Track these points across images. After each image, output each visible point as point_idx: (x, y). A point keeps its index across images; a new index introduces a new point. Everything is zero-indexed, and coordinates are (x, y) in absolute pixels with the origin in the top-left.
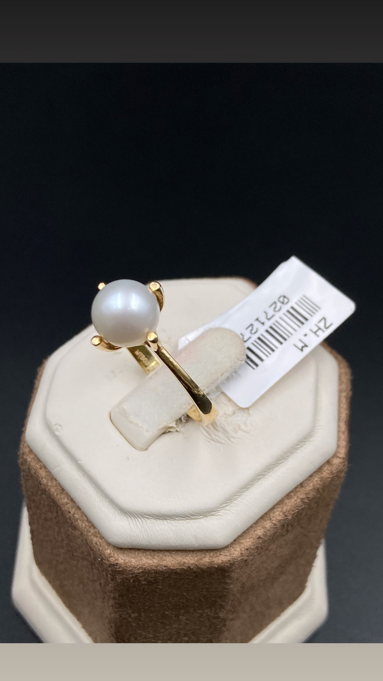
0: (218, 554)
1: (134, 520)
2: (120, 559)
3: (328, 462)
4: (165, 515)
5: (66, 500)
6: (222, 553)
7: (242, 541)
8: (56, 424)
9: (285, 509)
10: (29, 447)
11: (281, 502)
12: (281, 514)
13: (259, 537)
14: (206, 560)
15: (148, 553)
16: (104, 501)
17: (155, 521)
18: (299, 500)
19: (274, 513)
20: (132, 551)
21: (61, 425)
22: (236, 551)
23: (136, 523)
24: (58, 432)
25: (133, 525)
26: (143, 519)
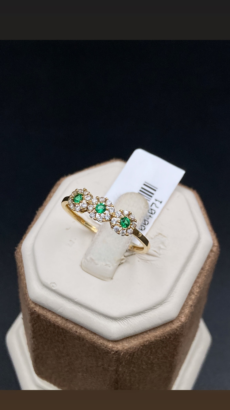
0: (174, 323)
1: (122, 322)
2: (119, 347)
3: (211, 251)
4: (140, 312)
5: (71, 326)
6: (175, 322)
7: (183, 311)
8: (51, 283)
9: (198, 285)
10: (33, 302)
11: (196, 282)
12: (197, 288)
13: (191, 306)
14: (168, 329)
15: (134, 338)
16: (99, 317)
17: (134, 318)
18: (203, 277)
19: (194, 289)
20: (124, 340)
21: (54, 283)
22: (182, 318)
23: (124, 323)
24: (54, 287)
25: (122, 325)
26: (127, 319)
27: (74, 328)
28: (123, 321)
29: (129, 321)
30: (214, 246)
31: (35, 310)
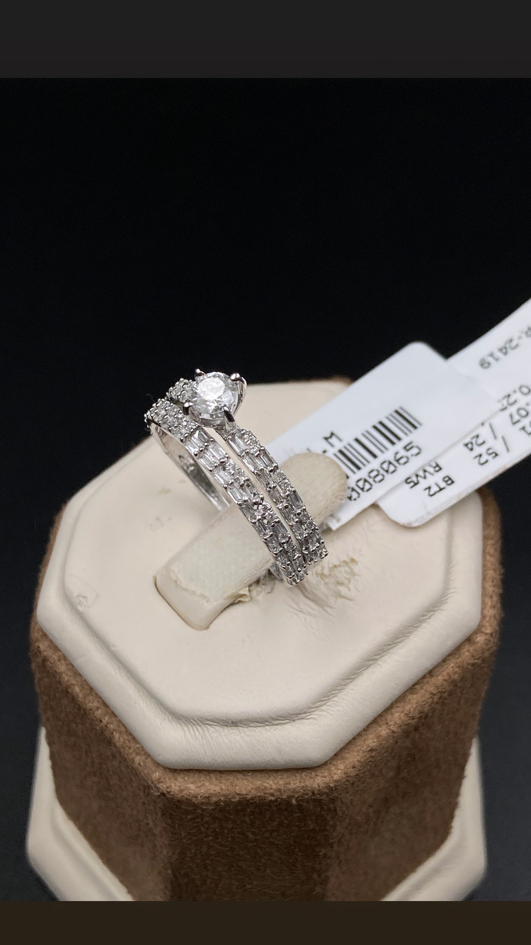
0: (313, 774)
1: (190, 728)
2: (173, 785)
3: (469, 640)
4: (235, 720)
5: (96, 704)
6: (317, 773)
7: (347, 755)
8: (79, 596)
9: (408, 707)
10: (42, 631)
11: (401, 699)
12: (402, 715)
13: (372, 750)
15: (212, 776)
16: (148, 702)
17: (221, 729)
18: (427, 696)
19: (392, 714)
20: (191, 775)
21: (85, 597)
22: (339, 769)
23: (194, 732)
24: (81, 606)
25: (190, 737)
26: (203, 726)
27: (99, 712)
28: (196, 730)
29: (206, 731)
30: (478, 630)
31: (39, 647)
